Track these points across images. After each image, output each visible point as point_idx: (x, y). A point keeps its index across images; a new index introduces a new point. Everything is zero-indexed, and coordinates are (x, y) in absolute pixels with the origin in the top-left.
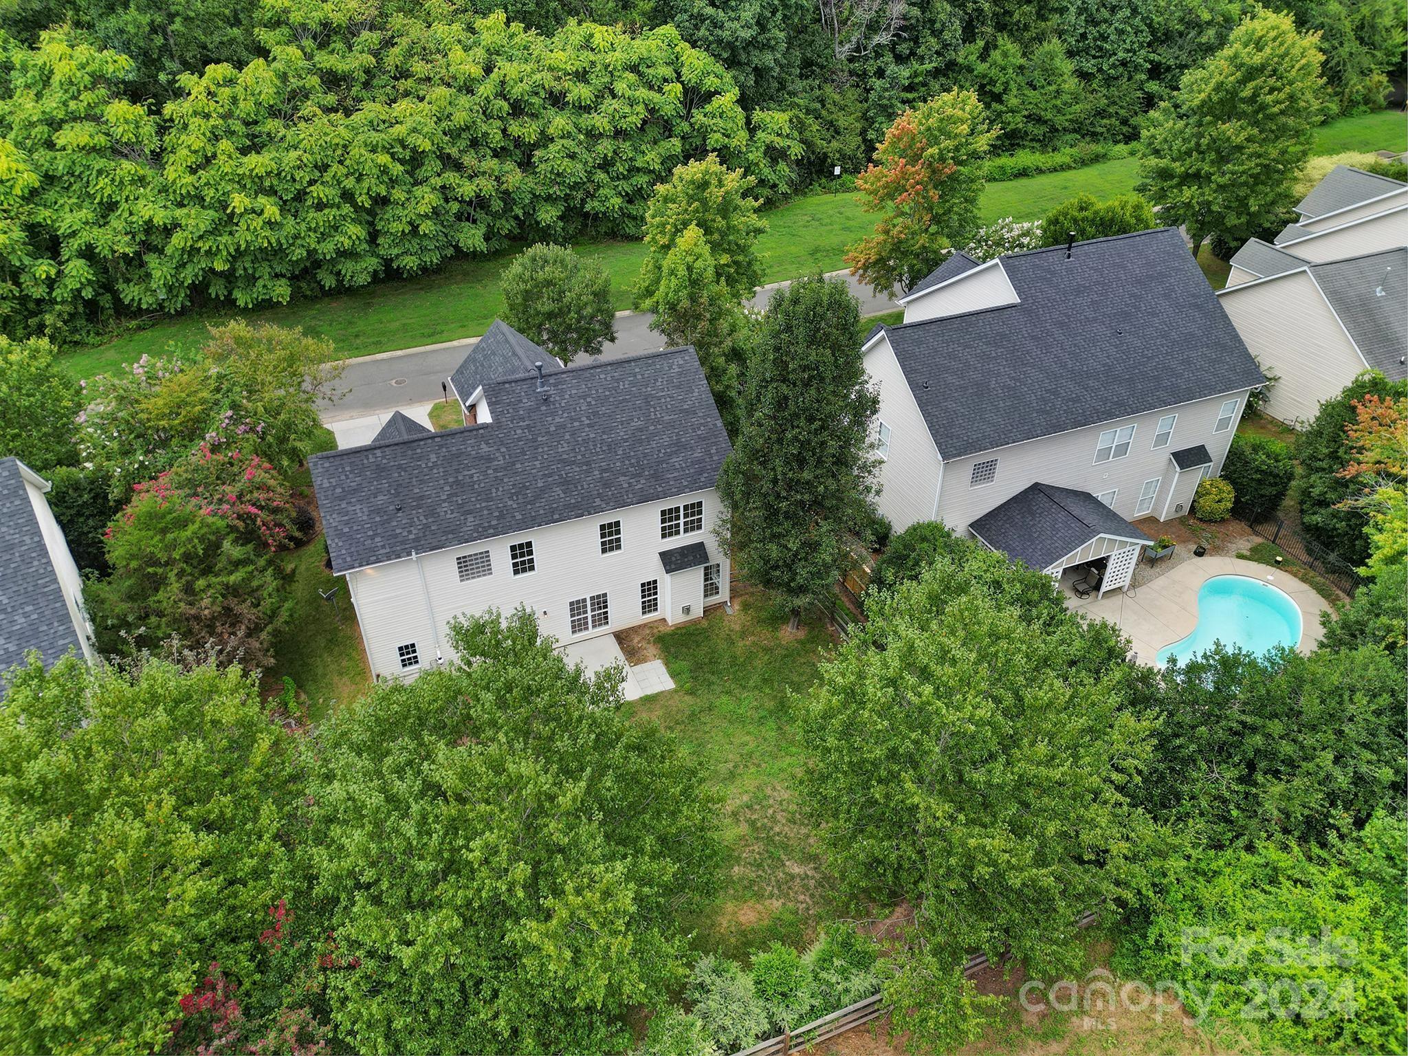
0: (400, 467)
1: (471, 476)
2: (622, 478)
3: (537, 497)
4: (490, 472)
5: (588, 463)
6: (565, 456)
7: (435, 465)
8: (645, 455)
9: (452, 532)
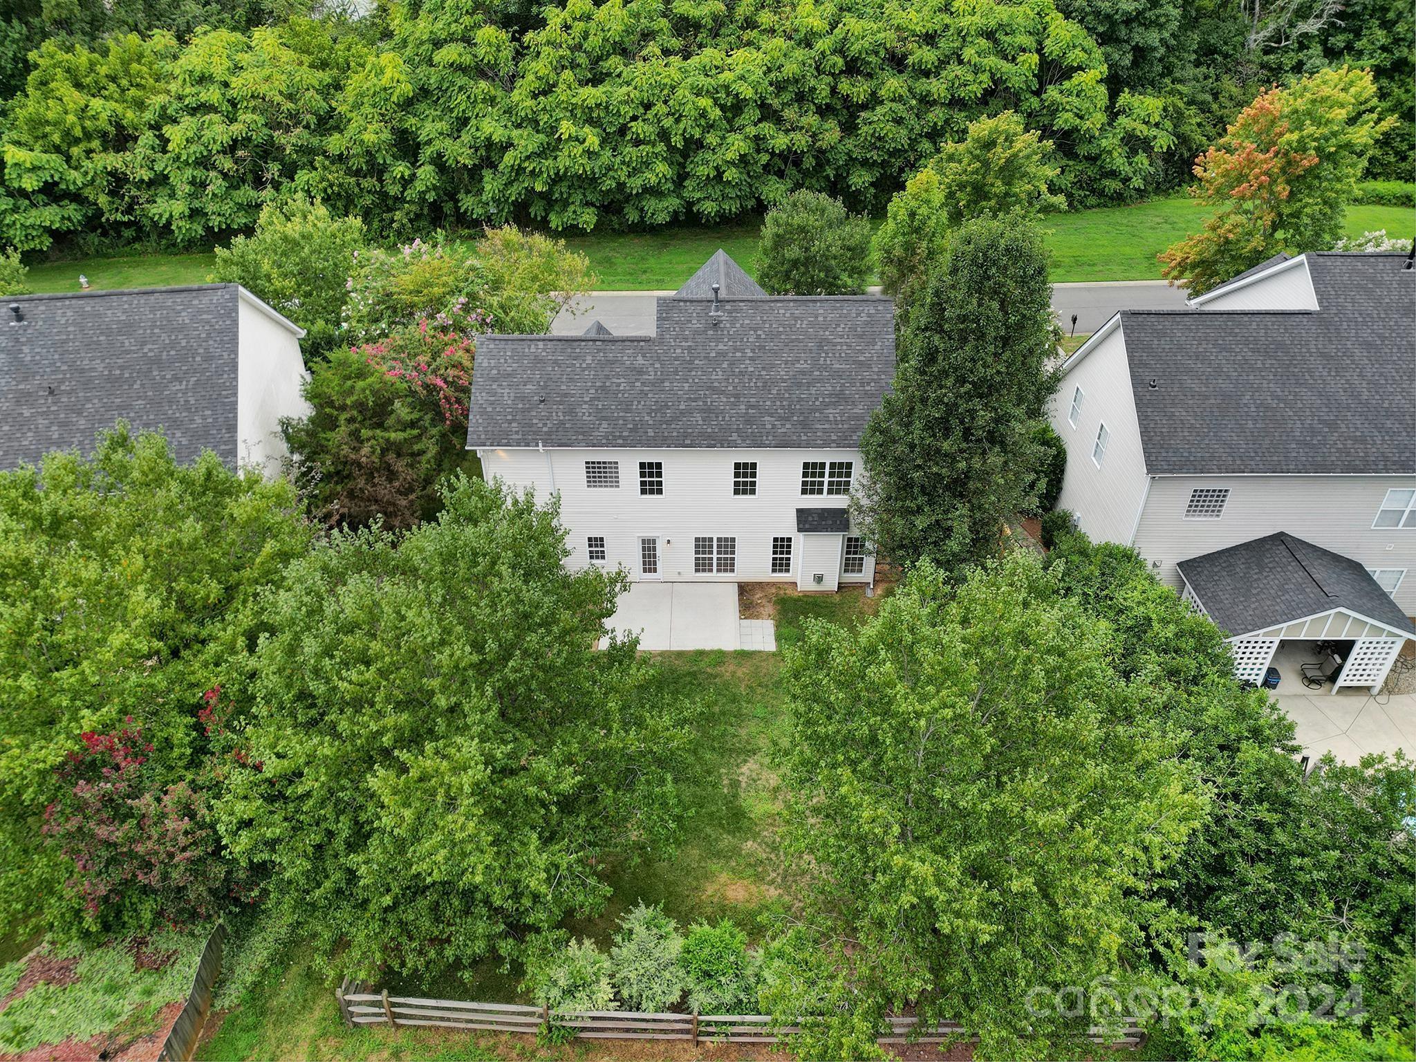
0: (556, 362)
1: (619, 385)
2: (767, 418)
3: (675, 419)
4: (638, 384)
5: (737, 396)
6: (716, 384)
7: (589, 367)
8: (800, 400)
9: (583, 434)
